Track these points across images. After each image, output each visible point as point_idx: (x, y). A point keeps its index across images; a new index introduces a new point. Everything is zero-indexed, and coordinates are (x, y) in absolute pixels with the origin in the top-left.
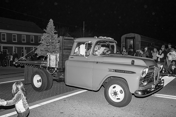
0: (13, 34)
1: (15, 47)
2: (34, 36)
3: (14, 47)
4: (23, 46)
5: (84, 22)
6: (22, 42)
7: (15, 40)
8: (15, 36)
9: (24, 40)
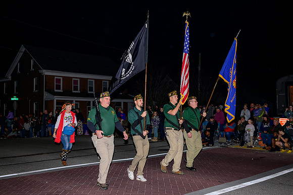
0: (74, 78)
1: (76, 101)
2: (108, 82)
3: (74, 101)
4: (89, 100)
5: (200, 54)
6: (89, 92)
7: (76, 88)
8: (76, 82)
9: (91, 89)
